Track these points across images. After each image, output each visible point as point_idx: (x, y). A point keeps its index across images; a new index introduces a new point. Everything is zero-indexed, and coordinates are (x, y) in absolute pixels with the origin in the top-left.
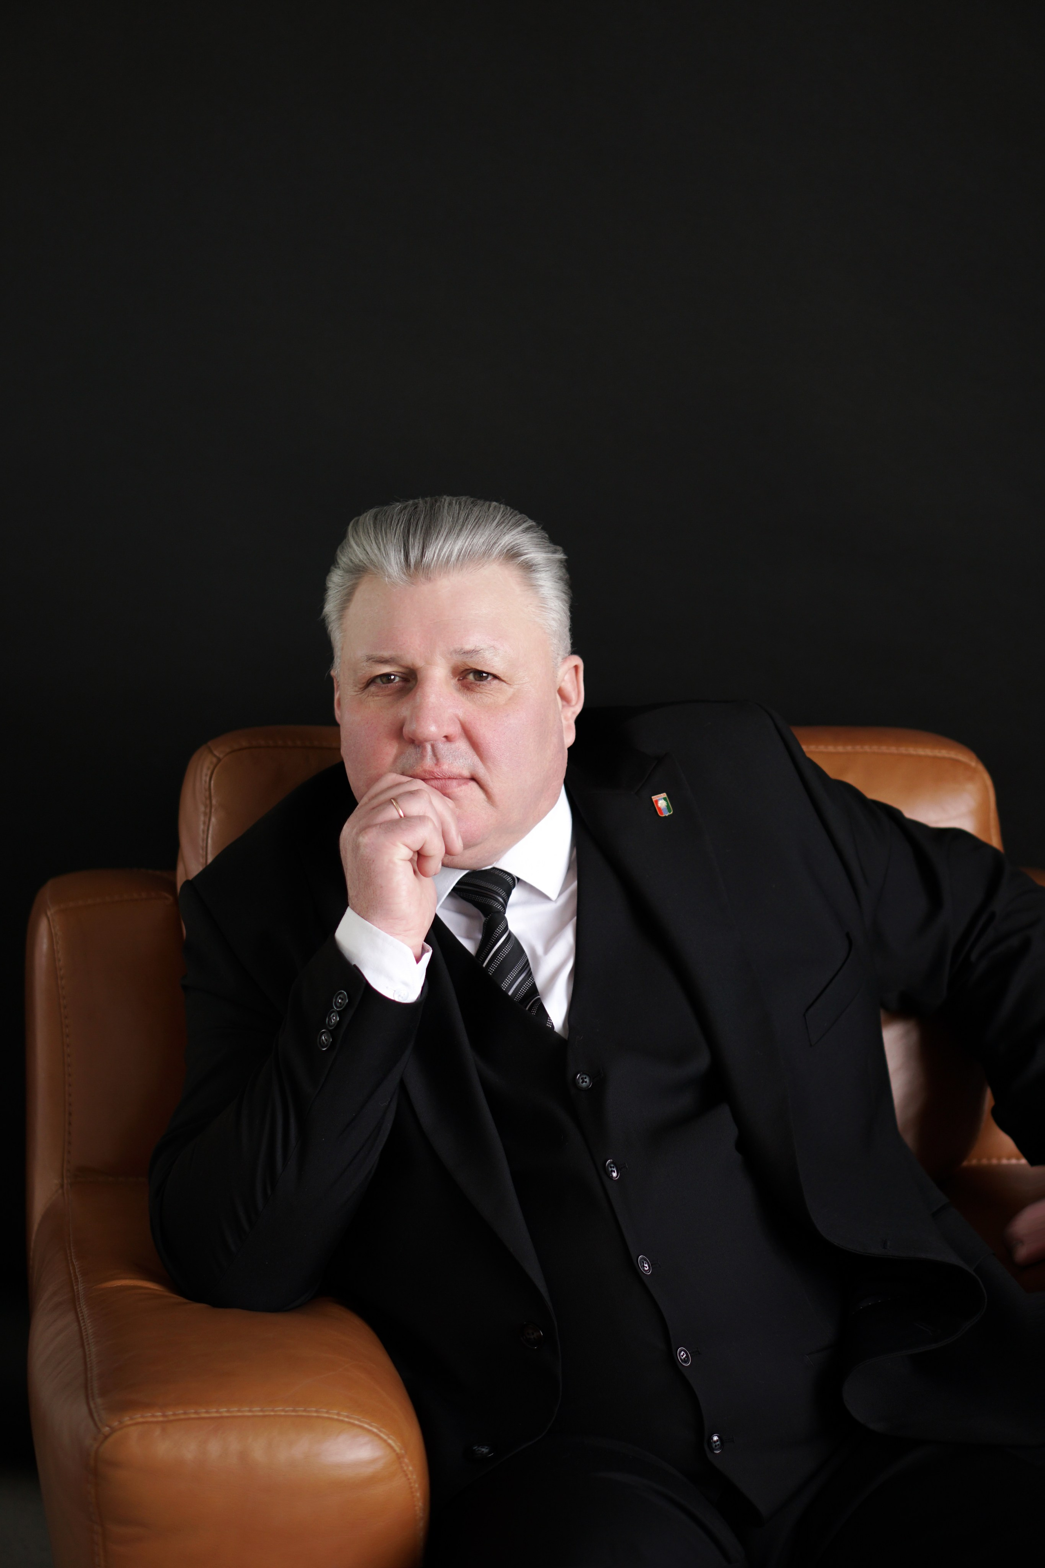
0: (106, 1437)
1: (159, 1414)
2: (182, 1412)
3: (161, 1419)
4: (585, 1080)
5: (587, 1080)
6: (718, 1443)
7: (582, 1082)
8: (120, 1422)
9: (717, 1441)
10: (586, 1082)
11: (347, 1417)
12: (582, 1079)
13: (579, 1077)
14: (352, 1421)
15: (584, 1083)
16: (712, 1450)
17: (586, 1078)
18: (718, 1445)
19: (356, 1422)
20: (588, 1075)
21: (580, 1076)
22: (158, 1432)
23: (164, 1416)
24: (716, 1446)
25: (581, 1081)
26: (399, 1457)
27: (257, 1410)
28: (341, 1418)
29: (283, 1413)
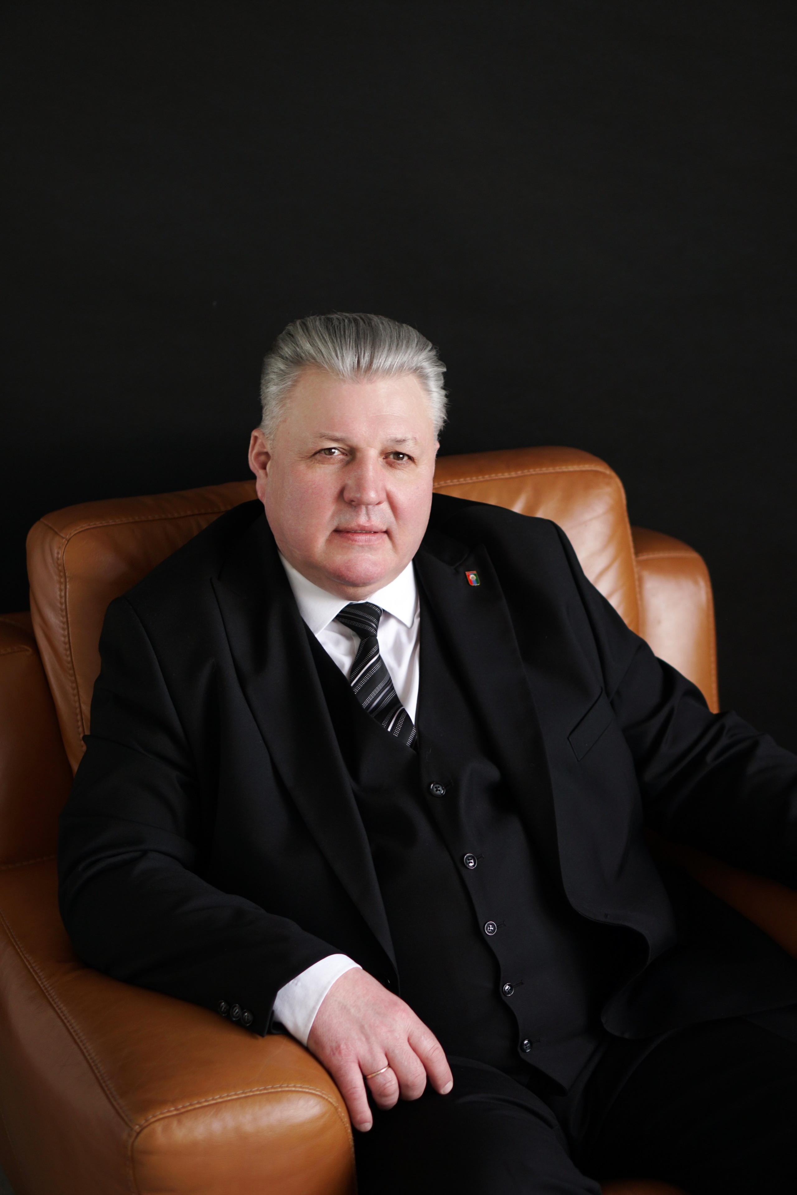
0: (138, 1134)
1: (173, 1109)
2: (188, 1104)
3: (175, 1113)
4: (439, 789)
5: (440, 788)
6: (529, 1045)
7: (436, 791)
8: (147, 1121)
9: (527, 1043)
10: (440, 790)
11: (301, 1087)
12: (436, 788)
13: (433, 787)
14: (304, 1090)
15: (438, 792)
16: (524, 1051)
17: (439, 787)
18: (529, 1046)
19: (307, 1090)
20: (441, 785)
21: (433, 785)
22: (175, 1123)
23: (176, 1110)
24: (526, 1047)
25: (435, 789)
26: (336, 1109)
27: (240, 1094)
28: (297, 1089)
29: (258, 1093)
